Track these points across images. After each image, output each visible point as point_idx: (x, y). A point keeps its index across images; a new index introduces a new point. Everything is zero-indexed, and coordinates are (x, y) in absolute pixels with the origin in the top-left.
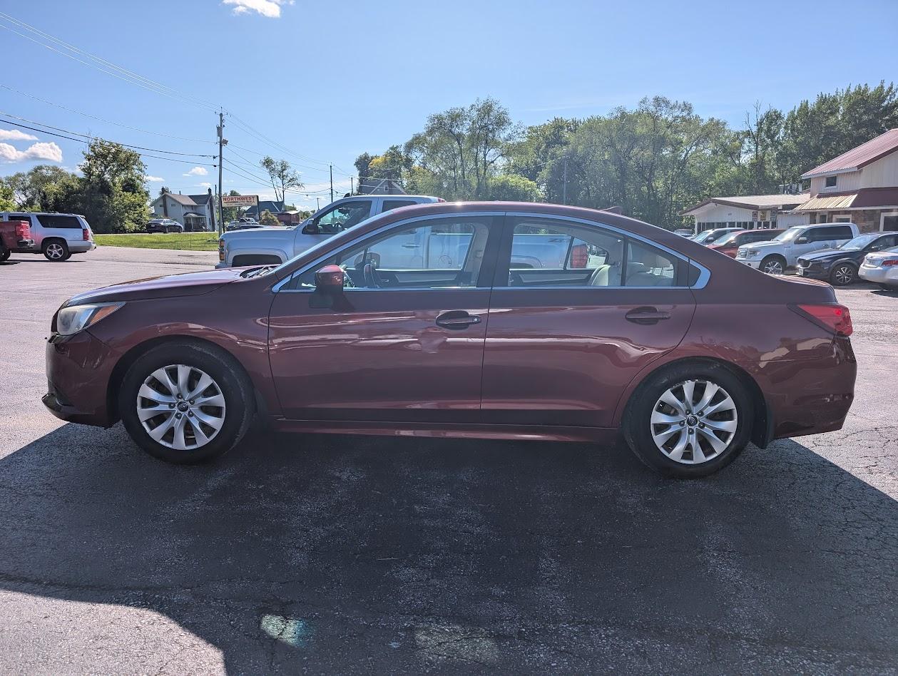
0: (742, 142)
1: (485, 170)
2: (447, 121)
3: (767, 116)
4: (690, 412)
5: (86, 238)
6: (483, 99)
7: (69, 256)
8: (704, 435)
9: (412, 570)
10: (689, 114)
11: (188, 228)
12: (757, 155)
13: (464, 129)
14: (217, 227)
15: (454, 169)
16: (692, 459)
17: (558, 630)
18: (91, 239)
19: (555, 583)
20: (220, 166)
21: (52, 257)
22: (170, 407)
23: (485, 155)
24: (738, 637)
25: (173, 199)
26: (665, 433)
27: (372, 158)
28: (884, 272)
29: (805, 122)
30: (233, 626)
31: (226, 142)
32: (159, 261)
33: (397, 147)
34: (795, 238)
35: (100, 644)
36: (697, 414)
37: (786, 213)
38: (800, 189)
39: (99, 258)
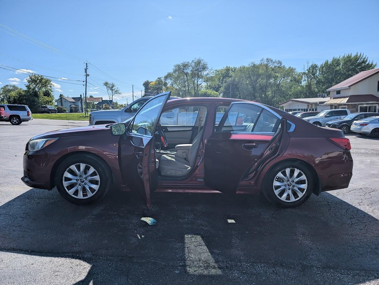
0: (302, 77)
1: (198, 87)
2: (182, 67)
3: (312, 66)
4: (289, 181)
5: (28, 115)
6: (197, 58)
7: (21, 123)
8: (294, 190)
9: (181, 244)
10: (280, 65)
11: (71, 111)
12: (308, 82)
13: (189, 71)
14: (84, 111)
15: (185, 87)
16: (290, 200)
17: (242, 265)
18: (31, 116)
19: (239, 248)
20: (86, 85)
21: (13, 123)
22: (77, 181)
23: (197, 82)
24: (312, 266)
25: (64, 99)
26: (279, 189)
27: (150, 82)
28: (361, 129)
29: (327, 69)
30: (110, 266)
31: (88, 75)
32: (60, 125)
33: (161, 78)
34: (324, 116)
35: (56, 274)
36: (292, 182)
37: (321, 105)
38: (326, 96)
39: (34, 123)
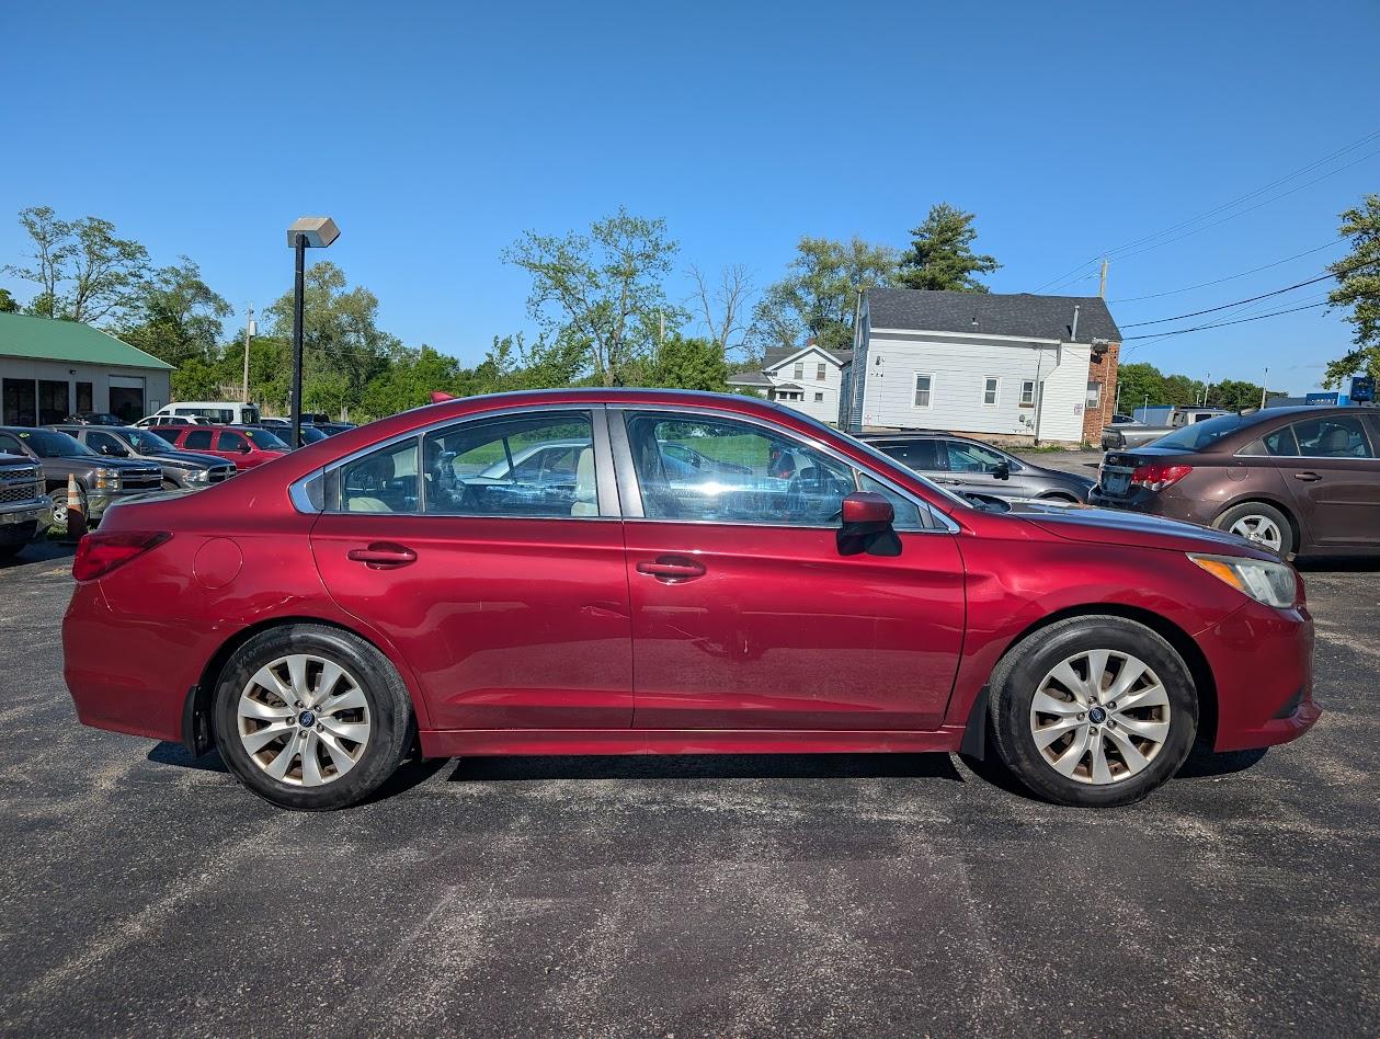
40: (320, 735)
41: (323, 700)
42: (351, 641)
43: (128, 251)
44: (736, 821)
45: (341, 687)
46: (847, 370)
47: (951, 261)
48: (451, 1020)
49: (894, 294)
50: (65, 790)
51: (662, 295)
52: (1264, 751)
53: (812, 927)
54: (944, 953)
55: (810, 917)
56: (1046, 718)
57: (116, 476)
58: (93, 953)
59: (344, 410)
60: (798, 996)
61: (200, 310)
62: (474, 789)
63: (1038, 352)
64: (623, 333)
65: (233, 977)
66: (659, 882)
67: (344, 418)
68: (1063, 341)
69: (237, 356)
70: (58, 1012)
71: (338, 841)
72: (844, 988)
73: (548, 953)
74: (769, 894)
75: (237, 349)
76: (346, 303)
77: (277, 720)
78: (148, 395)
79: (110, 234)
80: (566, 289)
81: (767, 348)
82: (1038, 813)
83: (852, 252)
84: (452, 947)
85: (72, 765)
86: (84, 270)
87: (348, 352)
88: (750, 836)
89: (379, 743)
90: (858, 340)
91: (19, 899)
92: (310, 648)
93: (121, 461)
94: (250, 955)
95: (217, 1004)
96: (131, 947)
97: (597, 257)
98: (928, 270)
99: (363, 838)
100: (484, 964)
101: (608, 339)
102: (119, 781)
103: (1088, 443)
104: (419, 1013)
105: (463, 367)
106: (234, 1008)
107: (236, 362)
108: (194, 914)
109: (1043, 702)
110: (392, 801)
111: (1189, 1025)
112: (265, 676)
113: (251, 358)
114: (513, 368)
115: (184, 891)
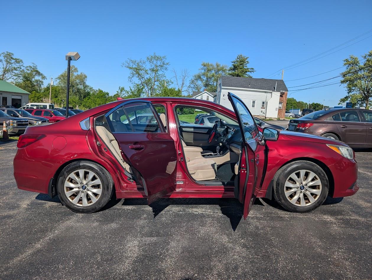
40: (88, 192)
41: (89, 182)
42: (97, 166)
43: (17, 61)
44: (204, 216)
45: (94, 178)
46: (215, 98)
47: (243, 70)
48: (134, 271)
49: (228, 78)
50: (13, 207)
51: (165, 77)
52: (343, 198)
53: (230, 245)
54: (268, 252)
55: (229, 242)
56: (288, 188)
57: (15, 122)
58: (27, 253)
59: (77, 106)
60: (230, 264)
61: (37, 78)
62: (130, 207)
63: (266, 94)
64: (154, 87)
65: (69, 259)
66: (186, 233)
67: (77, 108)
68: (273, 91)
69: (48, 90)
70: (19, 269)
71: (93, 222)
72: (242, 262)
73: (158, 252)
74: (217, 236)
75: (48, 89)
76: (78, 77)
77: (76, 188)
78: (23, 101)
79: (12, 56)
80: (139, 74)
81: (193, 91)
82: (286, 214)
83: (216, 67)
84: (130, 251)
85: (13, 200)
86: (5, 66)
87: (78, 90)
88: (209, 220)
89: (104, 194)
90: (219, 89)
91: (3, 238)
92: (85, 167)
93: (17, 118)
94: (73, 253)
95: (65, 267)
96: (38, 251)
97: (148, 66)
98: (236, 72)
99: (100, 221)
100: (140, 256)
101: (150, 88)
102: (28, 205)
103: (279, 118)
104: (124, 269)
105: (110, 95)
106: (70, 268)
107: (47, 92)
108: (55, 242)
109: (288, 184)
110: (107, 211)
111: (338, 271)
112: (72, 175)
113: (52, 91)
114: (124, 96)
115: (50, 236)
